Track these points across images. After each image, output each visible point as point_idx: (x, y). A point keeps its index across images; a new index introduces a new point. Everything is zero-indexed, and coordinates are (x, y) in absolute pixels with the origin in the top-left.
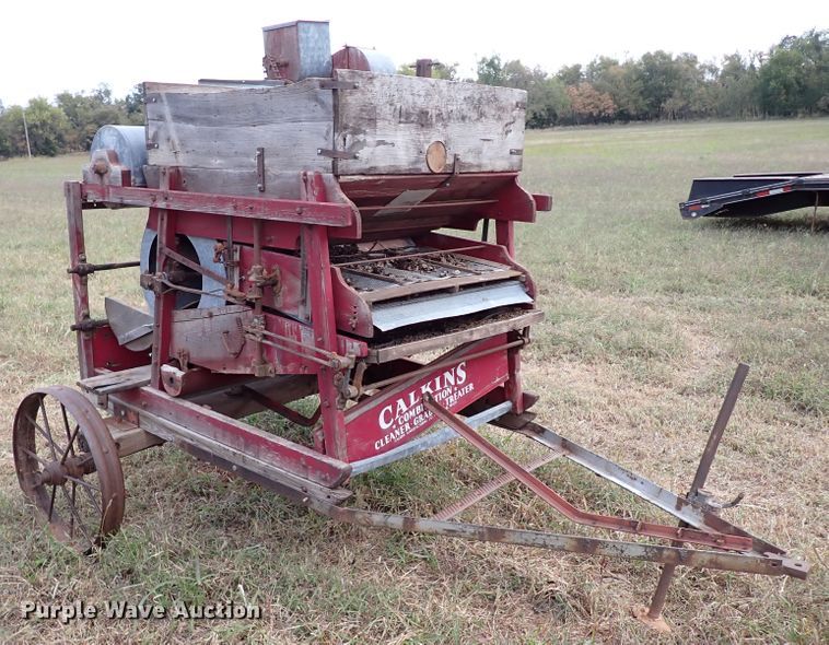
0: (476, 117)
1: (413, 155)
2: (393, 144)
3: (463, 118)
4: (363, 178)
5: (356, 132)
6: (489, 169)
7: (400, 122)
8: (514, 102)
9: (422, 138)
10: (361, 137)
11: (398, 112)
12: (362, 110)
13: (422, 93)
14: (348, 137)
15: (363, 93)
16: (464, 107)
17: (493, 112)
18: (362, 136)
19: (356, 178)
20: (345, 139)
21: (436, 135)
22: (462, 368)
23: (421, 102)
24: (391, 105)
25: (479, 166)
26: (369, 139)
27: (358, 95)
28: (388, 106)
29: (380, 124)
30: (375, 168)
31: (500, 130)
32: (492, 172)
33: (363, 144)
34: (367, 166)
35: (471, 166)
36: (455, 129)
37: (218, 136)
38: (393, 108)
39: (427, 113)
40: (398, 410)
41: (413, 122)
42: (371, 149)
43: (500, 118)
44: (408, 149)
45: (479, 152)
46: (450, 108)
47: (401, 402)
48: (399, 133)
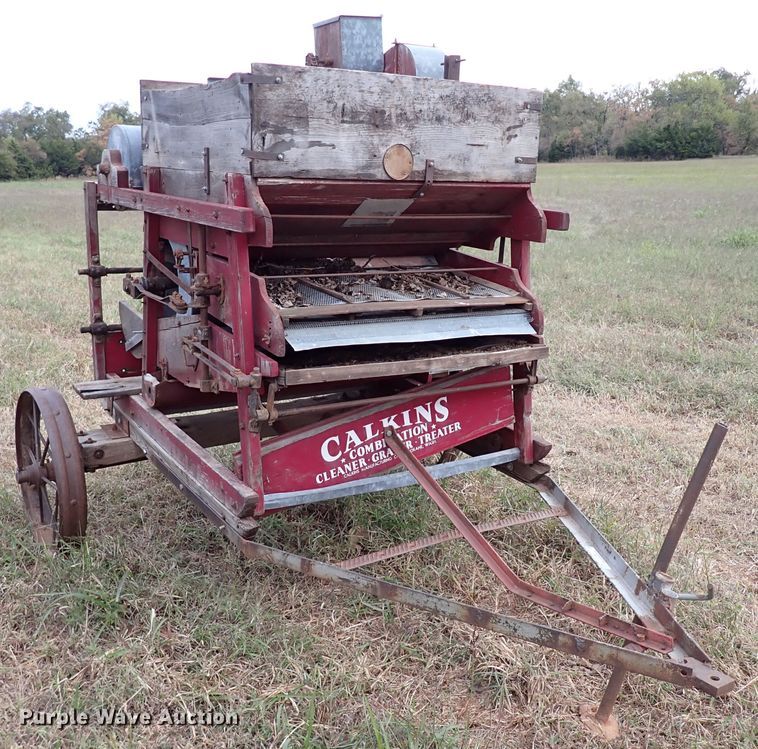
0: (459, 118)
1: (362, 158)
2: (333, 146)
3: (439, 119)
4: (291, 182)
5: (278, 130)
6: (482, 178)
7: (343, 122)
8: (521, 103)
9: (376, 140)
10: (287, 137)
11: (339, 110)
12: (287, 107)
13: (376, 89)
14: (269, 137)
15: (288, 88)
16: (440, 106)
17: (487, 113)
18: (289, 135)
19: (281, 181)
20: (264, 139)
21: (399, 136)
22: (442, 403)
23: (374, 100)
24: (329, 102)
25: (466, 174)
26: (298, 139)
27: (282, 91)
28: (325, 104)
29: (313, 123)
30: (308, 171)
31: (499, 135)
32: (487, 182)
33: (291, 144)
34: (296, 169)
35: (454, 174)
36: (425, 132)
37: (182, 135)
38: (332, 106)
39: (383, 112)
40: (348, 442)
41: (362, 122)
42: (301, 151)
43: (497, 121)
44: (355, 151)
45: (465, 159)
46: (418, 107)
47: (352, 434)
48: (341, 133)
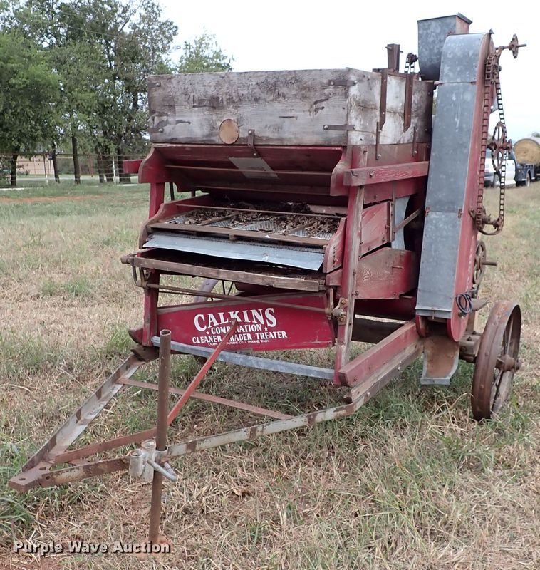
0: (272, 98)
1: (206, 130)
2: (189, 123)
3: (256, 100)
4: (169, 145)
5: (161, 115)
6: (295, 142)
7: (194, 107)
8: (325, 81)
9: (214, 117)
10: (164, 118)
11: (192, 98)
12: (163, 100)
13: (213, 83)
14: (156, 118)
15: (164, 89)
16: (257, 90)
17: (294, 92)
18: (165, 117)
19: (164, 145)
20: (153, 120)
21: (229, 114)
22: (270, 312)
23: (212, 91)
24: (186, 95)
25: (281, 139)
26: (171, 119)
27: (161, 91)
28: (184, 96)
29: (178, 109)
30: (176, 139)
31: (307, 108)
32: (299, 146)
33: (166, 123)
34: (170, 137)
35: (271, 139)
36: (247, 110)
38: (187, 97)
39: (218, 98)
40: (210, 322)
41: (205, 106)
42: (172, 126)
43: (304, 97)
44: (201, 125)
45: (279, 128)
46: (241, 92)
47: (211, 315)
48: (194, 114)
